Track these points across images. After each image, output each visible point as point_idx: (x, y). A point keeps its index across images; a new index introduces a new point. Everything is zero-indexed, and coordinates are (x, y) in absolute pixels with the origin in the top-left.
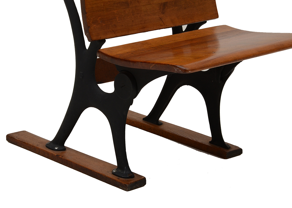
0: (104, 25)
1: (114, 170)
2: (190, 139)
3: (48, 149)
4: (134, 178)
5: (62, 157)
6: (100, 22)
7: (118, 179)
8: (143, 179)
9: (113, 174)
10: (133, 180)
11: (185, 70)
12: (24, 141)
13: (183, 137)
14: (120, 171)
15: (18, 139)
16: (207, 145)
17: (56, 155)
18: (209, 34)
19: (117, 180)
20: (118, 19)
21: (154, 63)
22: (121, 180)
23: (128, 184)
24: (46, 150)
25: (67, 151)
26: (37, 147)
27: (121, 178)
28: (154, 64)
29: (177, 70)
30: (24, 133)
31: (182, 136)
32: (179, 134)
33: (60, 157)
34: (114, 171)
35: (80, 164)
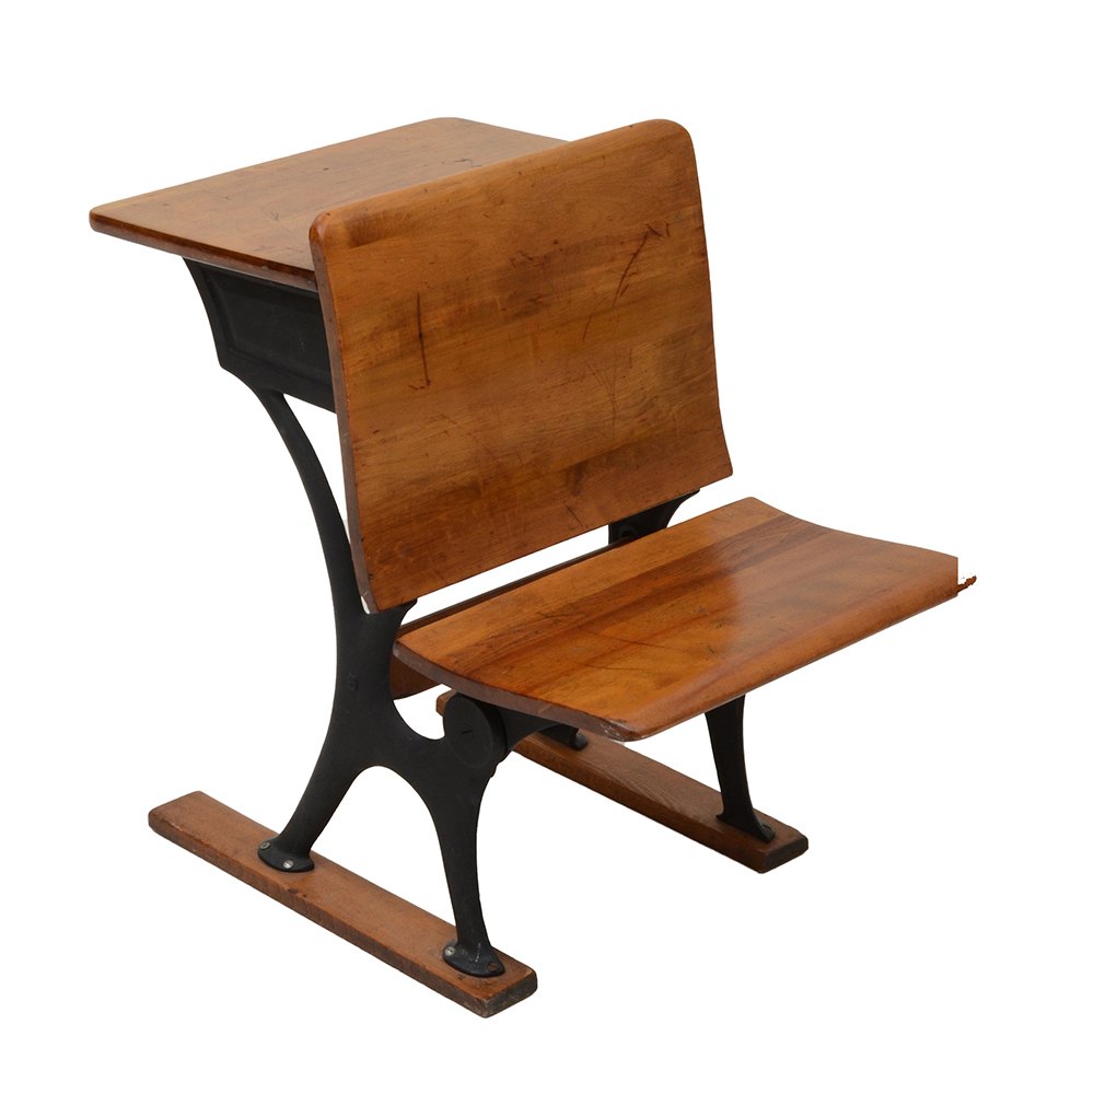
0: (412, 560)
1: (447, 946)
2: (665, 803)
3: (264, 866)
4: (502, 977)
5: (305, 896)
6: (401, 556)
7: (460, 978)
8: (529, 976)
9: (447, 960)
10: (499, 984)
11: (631, 733)
12: (197, 837)
13: (645, 797)
14: (464, 952)
15: (182, 826)
16: (710, 829)
17: (286, 887)
18: (705, 542)
19: (457, 983)
20: (450, 537)
21: (548, 702)
22: (467, 983)
23: (488, 998)
24: (259, 871)
25: (319, 871)
26: (234, 858)
27: (468, 977)
28: (548, 706)
29: (610, 732)
30: (197, 802)
31: (642, 791)
32: (632, 786)
33: (299, 895)
34: (449, 953)
35: (355, 926)
